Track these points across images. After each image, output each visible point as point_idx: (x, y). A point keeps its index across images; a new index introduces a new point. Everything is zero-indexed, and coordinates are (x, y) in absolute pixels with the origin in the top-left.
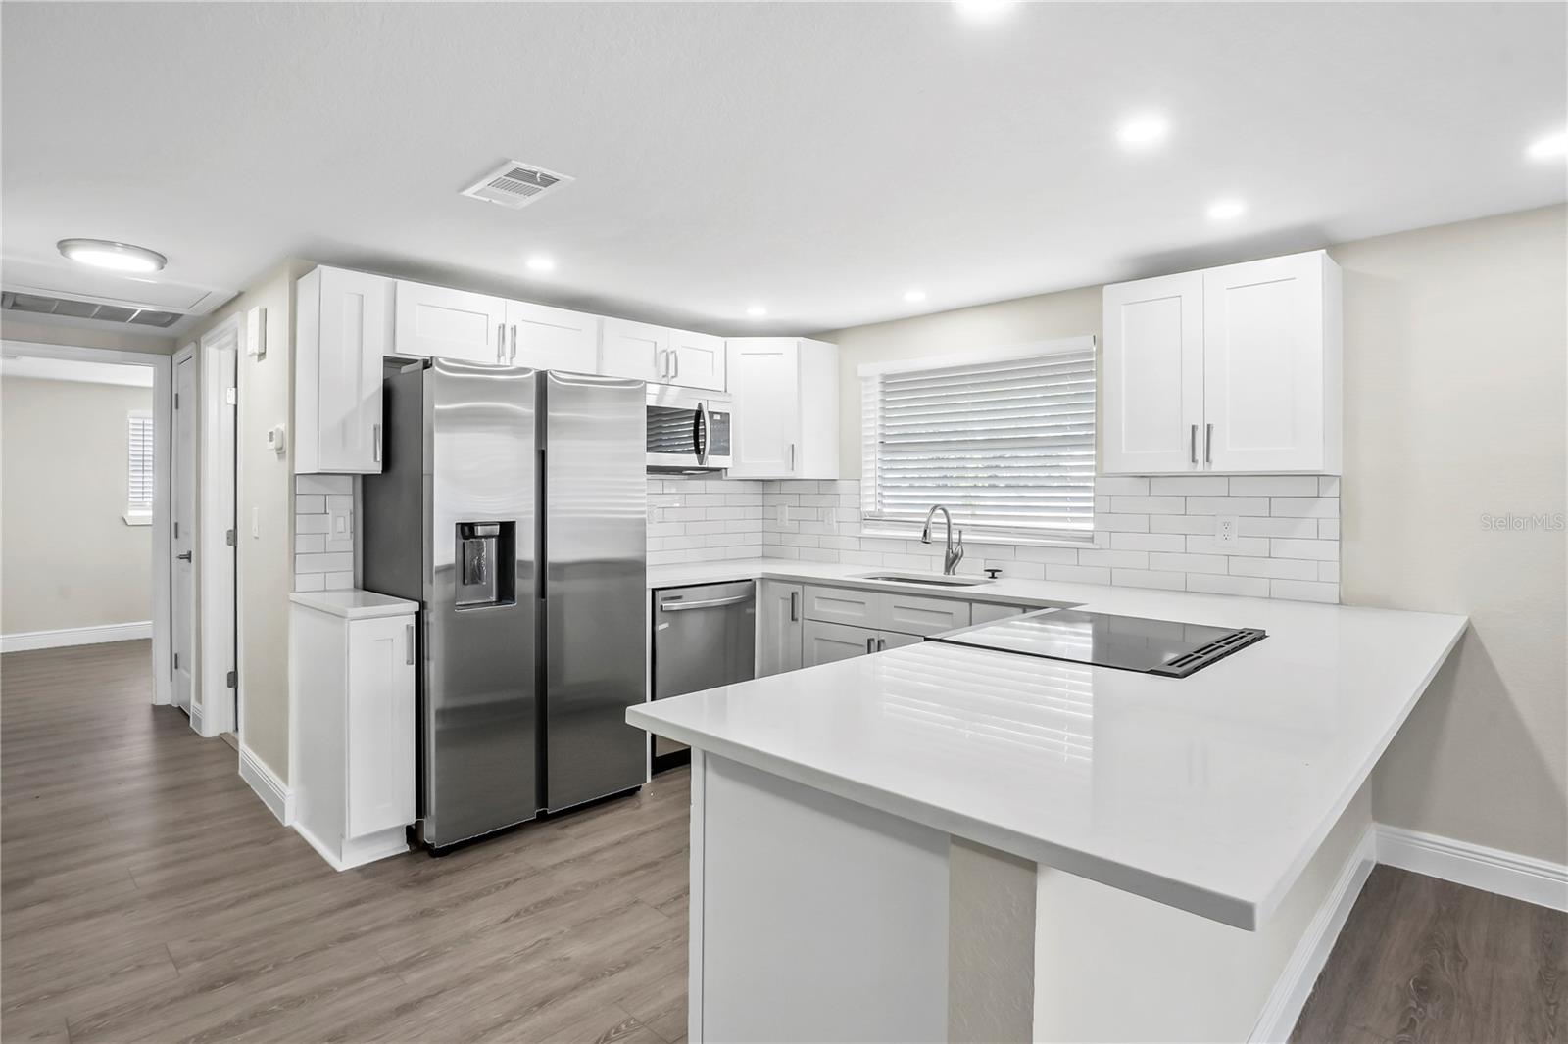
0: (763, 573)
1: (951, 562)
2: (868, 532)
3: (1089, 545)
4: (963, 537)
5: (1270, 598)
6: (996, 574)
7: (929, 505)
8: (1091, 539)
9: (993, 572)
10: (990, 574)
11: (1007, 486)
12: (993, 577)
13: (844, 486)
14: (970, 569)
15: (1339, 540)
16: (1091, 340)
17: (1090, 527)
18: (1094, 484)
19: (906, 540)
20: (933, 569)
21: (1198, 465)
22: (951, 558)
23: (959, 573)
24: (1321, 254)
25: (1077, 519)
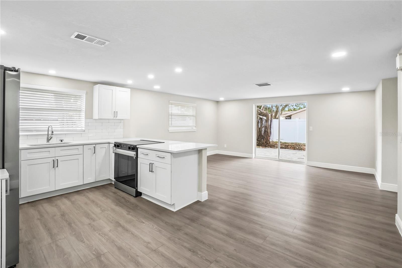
1: (48, 140)
3: (84, 132)
5: (114, 138)
6: (62, 141)
8: (84, 131)
9: (62, 140)
10: (61, 141)
14: (54, 141)
15: (123, 129)
16: (85, 92)
17: (84, 129)
18: (84, 120)
19: (27, 135)
20: (43, 141)
21: (115, 118)
22: (49, 138)
23: (51, 142)
24: (130, 89)
25: (80, 127)
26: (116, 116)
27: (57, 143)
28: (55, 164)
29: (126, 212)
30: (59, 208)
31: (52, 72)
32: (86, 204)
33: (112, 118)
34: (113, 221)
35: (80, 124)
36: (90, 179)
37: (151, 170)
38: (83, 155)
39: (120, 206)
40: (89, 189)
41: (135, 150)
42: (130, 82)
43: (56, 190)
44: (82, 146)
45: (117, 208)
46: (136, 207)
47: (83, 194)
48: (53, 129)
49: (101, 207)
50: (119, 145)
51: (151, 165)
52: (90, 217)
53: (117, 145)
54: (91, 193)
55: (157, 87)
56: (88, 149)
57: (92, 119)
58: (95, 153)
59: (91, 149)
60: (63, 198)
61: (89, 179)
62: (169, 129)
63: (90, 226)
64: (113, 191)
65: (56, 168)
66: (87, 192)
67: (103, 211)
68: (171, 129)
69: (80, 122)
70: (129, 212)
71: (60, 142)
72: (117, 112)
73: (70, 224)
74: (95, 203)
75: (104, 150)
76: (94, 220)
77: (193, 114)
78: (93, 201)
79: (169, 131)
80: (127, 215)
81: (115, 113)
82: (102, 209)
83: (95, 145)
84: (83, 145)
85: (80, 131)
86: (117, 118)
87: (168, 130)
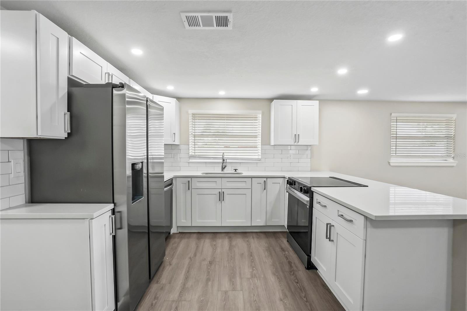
0: (174, 176)
1: (223, 168)
2: (191, 161)
3: (260, 162)
4: (227, 161)
5: (298, 171)
7: (222, 152)
8: (259, 160)
9: (236, 170)
10: (235, 170)
11: (238, 147)
12: (236, 171)
13: (182, 147)
14: (229, 170)
15: (311, 158)
16: (261, 112)
17: (260, 157)
18: (261, 147)
19: (206, 163)
20: (218, 170)
21: (296, 143)
22: (224, 167)
23: (226, 171)
24: (318, 101)
25: (257, 155)
26: (297, 140)
27: (230, 172)
28: (221, 197)
29: (281, 295)
30: (215, 250)
31: (222, 93)
32: (242, 255)
33: (293, 143)
34: (255, 302)
35: (257, 152)
36: (259, 221)
37: (328, 237)
38: (251, 189)
39: (278, 278)
40: (258, 234)
41: (308, 195)
42: (314, 90)
43: (222, 226)
44: (251, 179)
45: (272, 279)
46: (301, 290)
47: (247, 239)
48: (225, 157)
49: (254, 268)
50: (292, 182)
51: (329, 227)
52: (233, 280)
53: (291, 183)
54: (256, 240)
55: (363, 92)
56: (258, 183)
57: (270, 145)
58: (265, 189)
59: (261, 183)
60: (227, 237)
61: (257, 220)
62: (391, 161)
63: (224, 296)
64: (283, 246)
65: (223, 202)
66: (253, 238)
67: (253, 276)
68: (394, 161)
69: (257, 149)
70: (285, 296)
71: (233, 172)
72: (299, 135)
73: (208, 280)
74: (251, 258)
75: (277, 187)
76: (234, 289)
77: (446, 133)
78: (251, 255)
79: (391, 163)
80: (278, 302)
81: (297, 137)
82: (254, 271)
83: (266, 179)
84: (252, 177)
85: (255, 160)
86: (299, 144)
87: (389, 163)
